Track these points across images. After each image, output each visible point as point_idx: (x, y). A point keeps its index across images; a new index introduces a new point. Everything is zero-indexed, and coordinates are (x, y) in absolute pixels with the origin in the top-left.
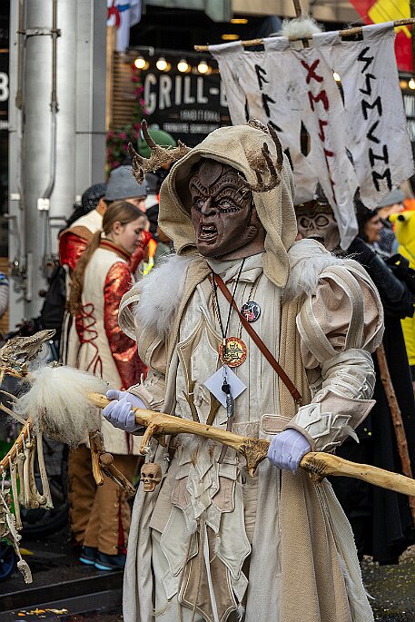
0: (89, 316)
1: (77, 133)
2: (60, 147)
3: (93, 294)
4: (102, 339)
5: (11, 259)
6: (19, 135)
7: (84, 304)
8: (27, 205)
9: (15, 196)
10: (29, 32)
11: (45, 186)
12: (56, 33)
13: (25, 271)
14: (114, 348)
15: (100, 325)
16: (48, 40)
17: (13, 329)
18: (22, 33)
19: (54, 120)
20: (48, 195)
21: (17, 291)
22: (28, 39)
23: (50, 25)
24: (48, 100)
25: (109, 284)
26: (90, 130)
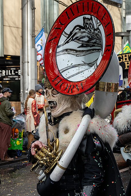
0: (28, 109)
1: (32, 79)
2: (29, 82)
3: (29, 105)
4: (31, 113)
5: (21, 101)
6: (22, 80)
7: (27, 107)
8: (24, 92)
9: (22, 90)
10: (23, 62)
11: (27, 89)
12: (28, 62)
13: (24, 103)
14: (34, 115)
15: (31, 111)
16: (27, 63)
17: (22, 113)
18: (22, 62)
19: (28, 77)
20: (27, 90)
21: (22, 107)
22: (23, 63)
23: (27, 61)
24: (27, 74)
25: (32, 104)
26: (34, 79)
